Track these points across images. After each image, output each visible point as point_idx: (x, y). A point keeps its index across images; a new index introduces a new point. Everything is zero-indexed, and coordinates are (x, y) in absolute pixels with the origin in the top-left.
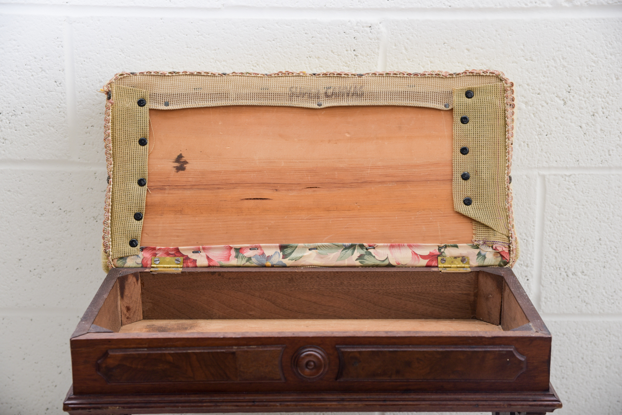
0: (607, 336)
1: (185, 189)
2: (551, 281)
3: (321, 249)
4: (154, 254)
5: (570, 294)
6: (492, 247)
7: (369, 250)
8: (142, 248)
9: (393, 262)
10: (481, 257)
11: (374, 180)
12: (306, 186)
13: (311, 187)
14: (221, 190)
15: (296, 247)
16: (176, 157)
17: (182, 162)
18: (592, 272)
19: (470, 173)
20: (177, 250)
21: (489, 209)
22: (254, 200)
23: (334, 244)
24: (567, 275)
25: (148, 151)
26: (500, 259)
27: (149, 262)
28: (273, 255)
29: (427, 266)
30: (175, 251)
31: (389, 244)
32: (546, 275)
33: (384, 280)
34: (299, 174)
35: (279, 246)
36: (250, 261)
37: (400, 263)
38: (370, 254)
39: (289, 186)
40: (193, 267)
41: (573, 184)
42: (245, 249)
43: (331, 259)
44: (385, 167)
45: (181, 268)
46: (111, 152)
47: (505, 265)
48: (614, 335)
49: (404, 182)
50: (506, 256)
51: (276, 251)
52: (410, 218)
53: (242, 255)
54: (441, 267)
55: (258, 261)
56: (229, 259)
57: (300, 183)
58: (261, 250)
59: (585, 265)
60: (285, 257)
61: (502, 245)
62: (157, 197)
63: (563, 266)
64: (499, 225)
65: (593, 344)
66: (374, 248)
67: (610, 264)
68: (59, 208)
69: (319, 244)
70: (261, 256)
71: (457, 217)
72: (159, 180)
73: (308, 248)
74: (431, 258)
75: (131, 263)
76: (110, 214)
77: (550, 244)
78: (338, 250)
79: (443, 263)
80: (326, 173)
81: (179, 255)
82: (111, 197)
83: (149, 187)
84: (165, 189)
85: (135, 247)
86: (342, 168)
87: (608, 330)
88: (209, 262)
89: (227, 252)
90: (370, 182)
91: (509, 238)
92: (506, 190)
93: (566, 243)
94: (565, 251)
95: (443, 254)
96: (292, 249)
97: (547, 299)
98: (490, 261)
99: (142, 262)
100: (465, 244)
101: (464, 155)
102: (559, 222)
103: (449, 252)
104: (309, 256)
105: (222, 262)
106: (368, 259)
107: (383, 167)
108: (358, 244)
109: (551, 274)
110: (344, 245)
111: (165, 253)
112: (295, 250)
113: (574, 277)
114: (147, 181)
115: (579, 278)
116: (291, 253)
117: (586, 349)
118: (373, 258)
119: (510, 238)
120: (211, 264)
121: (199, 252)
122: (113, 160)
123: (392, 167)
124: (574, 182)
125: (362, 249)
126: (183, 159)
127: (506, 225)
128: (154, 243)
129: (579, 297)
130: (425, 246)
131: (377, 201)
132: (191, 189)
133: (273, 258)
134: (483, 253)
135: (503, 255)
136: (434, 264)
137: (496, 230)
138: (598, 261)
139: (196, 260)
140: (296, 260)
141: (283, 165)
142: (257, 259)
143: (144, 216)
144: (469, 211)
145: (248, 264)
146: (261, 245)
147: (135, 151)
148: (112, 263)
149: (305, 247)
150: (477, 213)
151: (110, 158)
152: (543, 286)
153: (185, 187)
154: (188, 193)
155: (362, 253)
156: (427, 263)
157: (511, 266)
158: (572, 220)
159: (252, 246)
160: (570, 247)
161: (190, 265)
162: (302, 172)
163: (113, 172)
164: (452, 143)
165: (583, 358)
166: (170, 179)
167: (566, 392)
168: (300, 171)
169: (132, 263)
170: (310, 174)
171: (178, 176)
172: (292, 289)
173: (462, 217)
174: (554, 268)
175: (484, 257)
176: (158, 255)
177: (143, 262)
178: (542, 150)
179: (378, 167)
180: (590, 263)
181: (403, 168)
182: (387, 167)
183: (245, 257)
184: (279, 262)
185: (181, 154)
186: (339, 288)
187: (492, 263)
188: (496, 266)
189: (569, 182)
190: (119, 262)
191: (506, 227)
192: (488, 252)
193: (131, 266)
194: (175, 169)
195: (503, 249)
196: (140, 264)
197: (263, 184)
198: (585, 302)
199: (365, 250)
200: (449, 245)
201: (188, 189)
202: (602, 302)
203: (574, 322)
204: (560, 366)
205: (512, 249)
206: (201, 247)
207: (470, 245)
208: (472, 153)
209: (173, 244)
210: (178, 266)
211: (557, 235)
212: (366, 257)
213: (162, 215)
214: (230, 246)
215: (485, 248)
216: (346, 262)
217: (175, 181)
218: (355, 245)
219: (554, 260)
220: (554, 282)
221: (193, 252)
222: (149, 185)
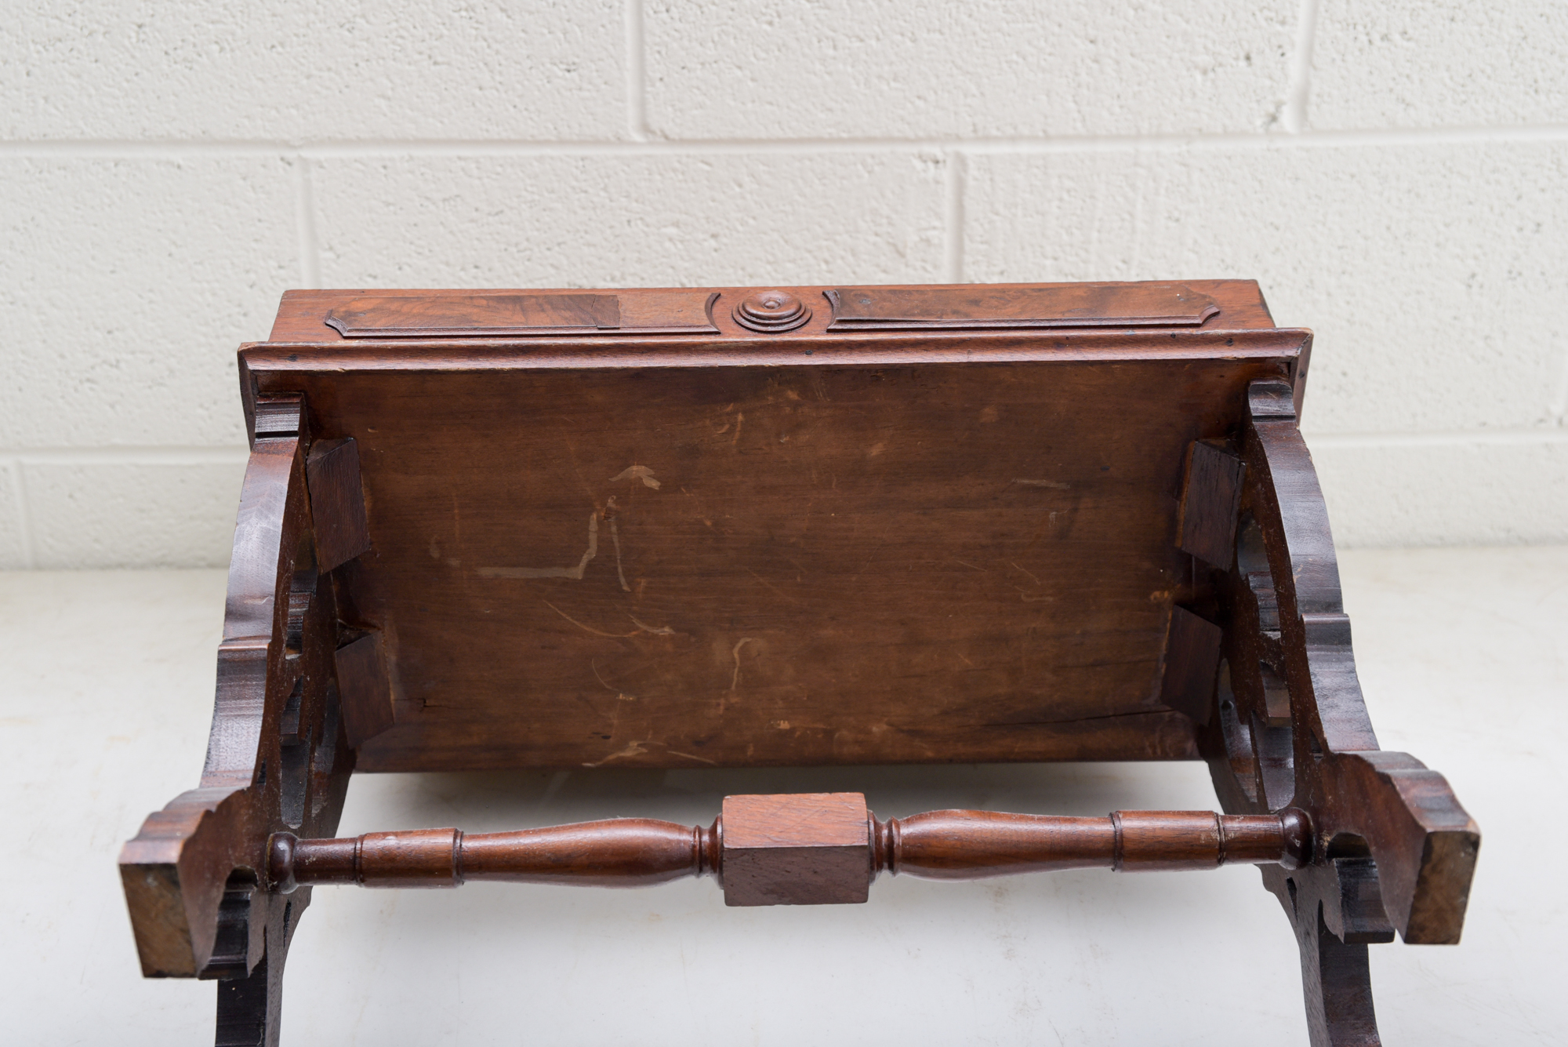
0: (1445, 176)
2: (1334, 55)
5: (1373, 85)
18: (1426, 30)
24: (1370, 41)
32: (1324, 42)
48: (1458, 173)
59: (1411, 15)
63: (1362, 19)
65: (1412, 195)
87: (1448, 163)
109: (1333, 40)
113: (1385, 44)
115: (1396, 46)
117: (1398, 208)
129: (1391, 90)
152: (1315, 68)
165: (1388, 228)
167: (1348, 303)
174: (1342, 26)
180: (1421, 12)
198: (1403, 101)
202: (1440, 100)
203: (1378, 147)
204: (1340, 248)
220: (1341, 57)
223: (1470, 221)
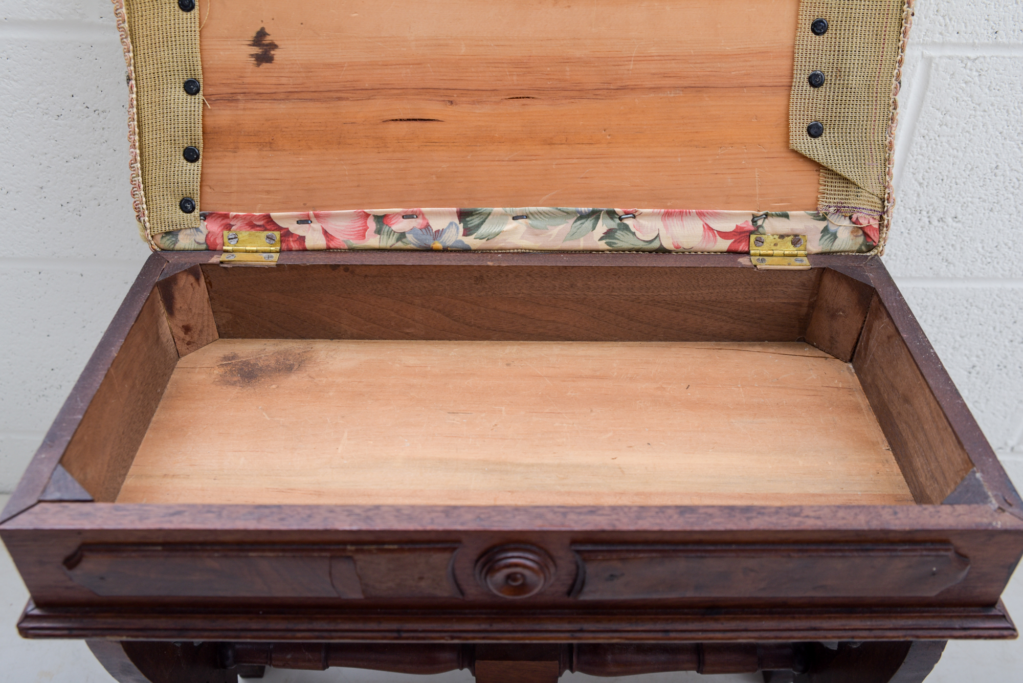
0: (966, 308)
1: (275, 100)
2: (903, 230)
3: (536, 218)
4: (227, 224)
5: (927, 250)
6: (850, 218)
7: (625, 221)
8: (204, 214)
9: (668, 244)
10: (829, 235)
11: (640, 83)
12: (509, 95)
13: (519, 96)
14: (344, 103)
15: (489, 214)
16: (254, 34)
17: (267, 45)
18: (971, 216)
19: (826, 74)
20: (268, 219)
21: (854, 146)
22: (409, 122)
23: (560, 210)
24: (929, 222)
25: (197, 24)
26: (861, 239)
27: (219, 241)
28: (446, 229)
29: (729, 252)
30: (265, 221)
31: (663, 210)
32: (897, 221)
33: (650, 281)
34: (494, 69)
35: (457, 212)
36: (404, 240)
37: (680, 245)
38: (626, 228)
39: (476, 95)
40: (299, 250)
41: (977, 74)
42: (393, 217)
43: (553, 237)
44: (662, 58)
45: (277, 252)
46: (126, 25)
47: (869, 251)
48: (976, 306)
49: (698, 89)
50: (874, 236)
51: (451, 221)
52: (705, 160)
53: (388, 227)
54: (755, 255)
55: (418, 240)
56: (364, 236)
57: (498, 88)
58: (424, 218)
59: (962, 206)
60: (467, 232)
61: (869, 215)
62: (223, 116)
63: (926, 207)
64: (869, 177)
65: (942, 318)
66: (634, 217)
67: (1001, 205)
68: (85, 105)
69: (533, 209)
70: (424, 230)
71: (792, 159)
72: (224, 82)
73: (510, 215)
74: (738, 237)
75: (185, 241)
76: (138, 151)
77: (914, 174)
78: (567, 220)
79: (759, 246)
80: (548, 69)
81: (273, 228)
82: (136, 116)
83: (208, 97)
84: (237, 100)
85: (190, 212)
86: (579, 58)
87: (971, 300)
88: (328, 241)
89: (361, 222)
90: (633, 89)
91: (884, 201)
92: (891, 108)
93: (940, 173)
94: (935, 185)
95: (760, 229)
96: (481, 216)
97: (890, 256)
98: (844, 243)
99: (206, 240)
100: (802, 212)
101: (817, 37)
102: (937, 138)
103: (772, 226)
104: (512, 232)
105: (351, 241)
106: (621, 238)
107: (659, 58)
108: (605, 209)
109: (904, 221)
110: (580, 212)
111: (247, 224)
112: (487, 220)
113: (941, 224)
114: (201, 84)
115: (948, 226)
116: (478, 226)
117: (931, 326)
118: (631, 235)
119: (886, 202)
120: (332, 245)
121: (310, 222)
122: (132, 42)
123: (678, 58)
124: (979, 70)
125: (612, 218)
126: (267, 40)
127: (880, 177)
128: (225, 204)
129: (939, 253)
130: (730, 214)
131: (645, 127)
132: (287, 99)
133: (446, 234)
134: (832, 228)
135: (869, 233)
136: (742, 247)
137: (862, 186)
138: (984, 201)
139: (304, 237)
140: (488, 239)
141: (463, 51)
142: (416, 236)
143: (201, 153)
144: (816, 148)
145: (400, 245)
146: (423, 209)
147: (173, 22)
148: (153, 243)
149: (505, 214)
150: (831, 154)
151: (126, 38)
153: (274, 96)
154: (282, 108)
155: (612, 227)
156: (730, 246)
157: (879, 254)
158: (959, 136)
159: (406, 212)
160: (945, 178)
161: (293, 246)
162: (500, 65)
163: (135, 67)
164: (798, 11)
166: (246, 80)
168: (496, 65)
169: (188, 241)
170: (517, 69)
171: (259, 74)
172: (482, 294)
173: (801, 160)
174: (911, 211)
175: (834, 236)
176: (233, 227)
177: (208, 241)
178: (937, 11)
179: (650, 58)
180: (970, 204)
181: (698, 62)
182: (666, 58)
183: (395, 232)
184: (457, 241)
185: (263, 29)
186: (567, 292)
187: (847, 248)
188: (853, 252)
189: (971, 70)
190: (165, 240)
191: (881, 181)
192: (841, 228)
193: (187, 248)
194: (253, 59)
195: (869, 223)
196: (203, 244)
197: (425, 91)
198: (947, 260)
199: (618, 221)
200: (773, 213)
201: (280, 100)
202: (972, 261)
203: (924, 289)
205: (886, 222)
206: (311, 213)
207: (812, 215)
208: (834, 32)
209: (259, 206)
210: (272, 248)
211: (929, 159)
212: (619, 234)
213: (235, 152)
214: (364, 212)
215: (838, 219)
216: (582, 244)
217: (255, 84)
218: (600, 211)
219: (915, 199)
220: (907, 231)
221: (298, 223)
222: (207, 92)
223: (978, 335)
